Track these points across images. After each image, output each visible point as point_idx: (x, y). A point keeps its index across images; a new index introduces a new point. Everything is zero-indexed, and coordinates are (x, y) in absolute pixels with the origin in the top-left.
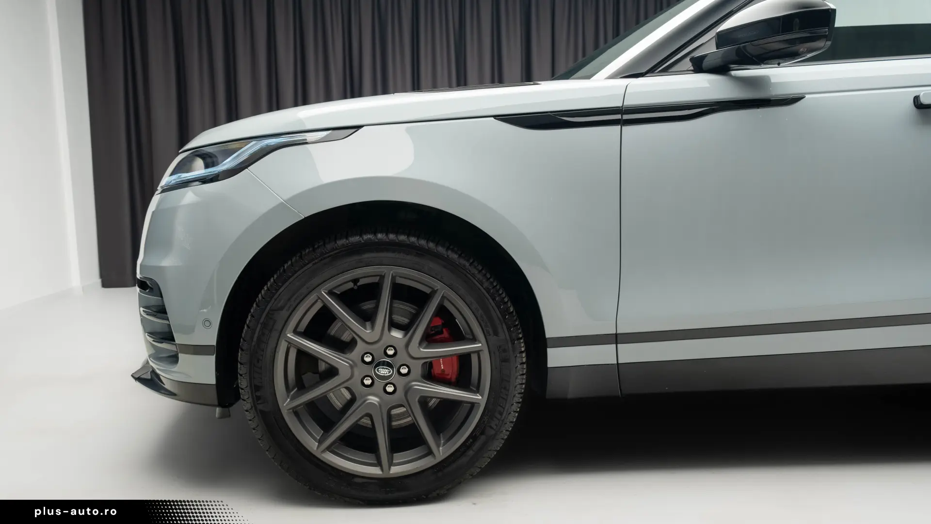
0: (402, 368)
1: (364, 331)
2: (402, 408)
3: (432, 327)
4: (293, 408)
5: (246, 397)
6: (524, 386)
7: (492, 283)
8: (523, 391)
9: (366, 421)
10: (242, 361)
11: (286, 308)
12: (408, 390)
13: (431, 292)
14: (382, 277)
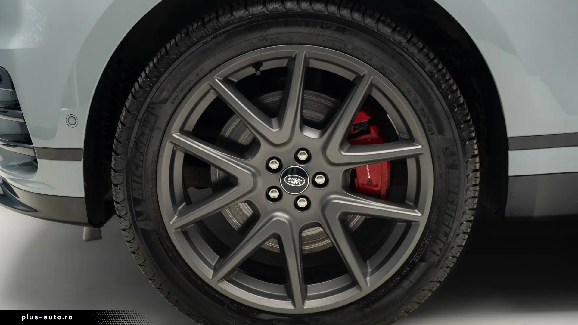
0: (318, 178)
1: (271, 131)
2: (316, 228)
3: (355, 125)
4: (182, 227)
5: (123, 213)
6: (476, 200)
7: (436, 66)
8: (475, 206)
9: (273, 245)
10: (117, 169)
11: (171, 99)
12: (325, 205)
13: (355, 79)
14: (292, 60)
